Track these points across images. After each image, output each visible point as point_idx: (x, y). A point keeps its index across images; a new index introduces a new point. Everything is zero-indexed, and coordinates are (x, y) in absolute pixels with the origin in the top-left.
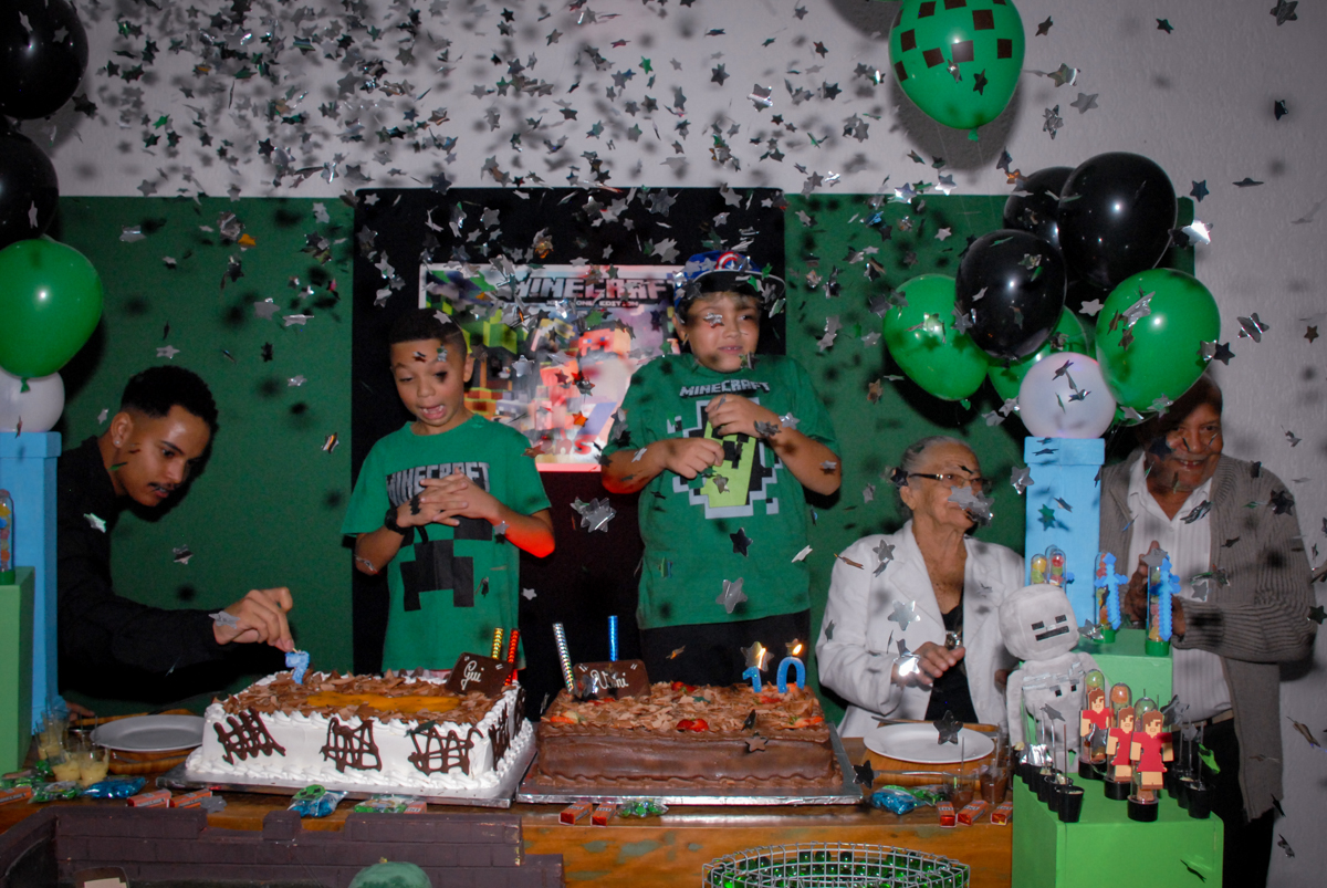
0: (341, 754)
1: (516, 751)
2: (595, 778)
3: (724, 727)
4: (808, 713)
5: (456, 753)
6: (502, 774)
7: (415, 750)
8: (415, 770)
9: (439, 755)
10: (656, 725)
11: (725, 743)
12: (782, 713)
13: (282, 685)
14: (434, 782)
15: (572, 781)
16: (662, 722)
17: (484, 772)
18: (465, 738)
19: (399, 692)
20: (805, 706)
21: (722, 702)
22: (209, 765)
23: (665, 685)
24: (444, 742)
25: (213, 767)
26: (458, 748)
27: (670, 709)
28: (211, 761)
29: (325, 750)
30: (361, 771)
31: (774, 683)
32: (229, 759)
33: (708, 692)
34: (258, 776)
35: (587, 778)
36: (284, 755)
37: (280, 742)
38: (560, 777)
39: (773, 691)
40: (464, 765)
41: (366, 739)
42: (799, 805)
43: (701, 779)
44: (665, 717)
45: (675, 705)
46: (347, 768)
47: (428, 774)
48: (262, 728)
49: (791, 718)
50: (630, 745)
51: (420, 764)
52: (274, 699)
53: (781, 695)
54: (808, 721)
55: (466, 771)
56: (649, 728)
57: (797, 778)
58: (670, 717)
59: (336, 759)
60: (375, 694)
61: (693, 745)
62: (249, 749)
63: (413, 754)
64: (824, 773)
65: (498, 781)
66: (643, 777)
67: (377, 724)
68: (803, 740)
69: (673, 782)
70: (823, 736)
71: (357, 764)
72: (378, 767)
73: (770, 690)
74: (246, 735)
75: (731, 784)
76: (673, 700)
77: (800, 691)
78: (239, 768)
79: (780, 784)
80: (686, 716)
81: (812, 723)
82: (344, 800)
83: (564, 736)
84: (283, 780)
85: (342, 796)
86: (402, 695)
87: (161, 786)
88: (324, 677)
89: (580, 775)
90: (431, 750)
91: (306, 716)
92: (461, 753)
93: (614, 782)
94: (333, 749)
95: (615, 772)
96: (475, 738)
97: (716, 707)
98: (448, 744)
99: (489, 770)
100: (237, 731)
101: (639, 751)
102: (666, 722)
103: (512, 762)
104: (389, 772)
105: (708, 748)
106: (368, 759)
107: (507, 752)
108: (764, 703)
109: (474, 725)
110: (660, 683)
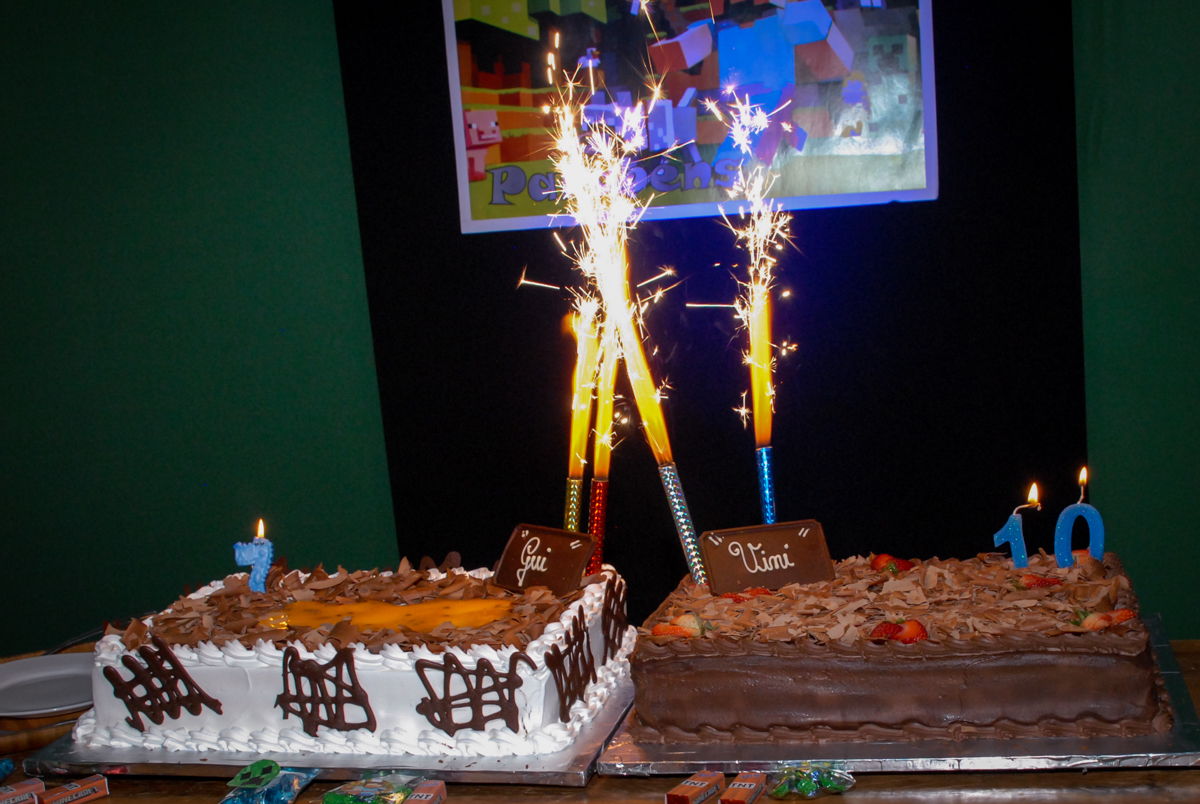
0: (309, 706)
1: (608, 686)
2: (732, 729)
3: (956, 634)
4: (1108, 604)
5: (493, 696)
6: (577, 726)
7: (426, 694)
8: (430, 727)
9: (467, 700)
10: (835, 633)
11: (955, 663)
12: (1061, 606)
13: (228, 596)
14: (462, 746)
15: (693, 735)
16: (845, 627)
17: (544, 724)
18: (506, 671)
19: (418, 595)
20: (1104, 591)
21: (956, 588)
22: (106, 734)
23: (861, 560)
24: (473, 678)
25: (112, 737)
26: (497, 687)
27: (863, 603)
28: (108, 729)
29: (283, 701)
30: (344, 733)
31: (1050, 551)
32: (135, 724)
33: (932, 571)
34: (181, 748)
35: (720, 729)
36: (220, 712)
37: (212, 692)
38: (675, 730)
39: (1048, 564)
40: (510, 715)
41: (346, 679)
42: (1091, 770)
43: (916, 725)
44: (852, 619)
45: (872, 595)
46: (322, 730)
47: (451, 734)
48: (179, 671)
49: (1076, 614)
50: (788, 670)
51: (437, 717)
52: (207, 621)
53: (1062, 572)
54: (1109, 619)
55: (513, 725)
56: (822, 638)
57: (1089, 720)
58: (861, 619)
59: (301, 714)
60: (379, 600)
61: (899, 667)
62: (164, 706)
63: (424, 700)
64: (1139, 711)
65: (569, 740)
66: (816, 724)
67: (361, 655)
68: (1097, 654)
69: (868, 732)
70: (1134, 644)
71: (337, 723)
72: (370, 725)
73: (1043, 563)
74: (157, 683)
75: (969, 734)
76: (871, 588)
77: (1096, 563)
78: (152, 738)
79: (1058, 732)
80: (891, 617)
81: (1115, 622)
82: (314, 781)
83: (675, 659)
84: (222, 753)
85: (312, 777)
86: (420, 601)
87: (31, 774)
88: (303, 576)
89: (704, 725)
90: (453, 693)
91: (249, 648)
92: (501, 695)
93: (765, 735)
94: (295, 699)
95: (762, 718)
96: (523, 670)
97: (944, 597)
98: (479, 682)
99: (555, 722)
100: (141, 678)
101: (805, 680)
102: (852, 628)
103: (599, 705)
104: (387, 732)
105: (926, 672)
106: (353, 713)
107: (590, 687)
108: (1029, 587)
109: (523, 647)
110: (852, 559)
